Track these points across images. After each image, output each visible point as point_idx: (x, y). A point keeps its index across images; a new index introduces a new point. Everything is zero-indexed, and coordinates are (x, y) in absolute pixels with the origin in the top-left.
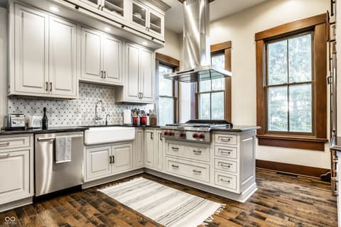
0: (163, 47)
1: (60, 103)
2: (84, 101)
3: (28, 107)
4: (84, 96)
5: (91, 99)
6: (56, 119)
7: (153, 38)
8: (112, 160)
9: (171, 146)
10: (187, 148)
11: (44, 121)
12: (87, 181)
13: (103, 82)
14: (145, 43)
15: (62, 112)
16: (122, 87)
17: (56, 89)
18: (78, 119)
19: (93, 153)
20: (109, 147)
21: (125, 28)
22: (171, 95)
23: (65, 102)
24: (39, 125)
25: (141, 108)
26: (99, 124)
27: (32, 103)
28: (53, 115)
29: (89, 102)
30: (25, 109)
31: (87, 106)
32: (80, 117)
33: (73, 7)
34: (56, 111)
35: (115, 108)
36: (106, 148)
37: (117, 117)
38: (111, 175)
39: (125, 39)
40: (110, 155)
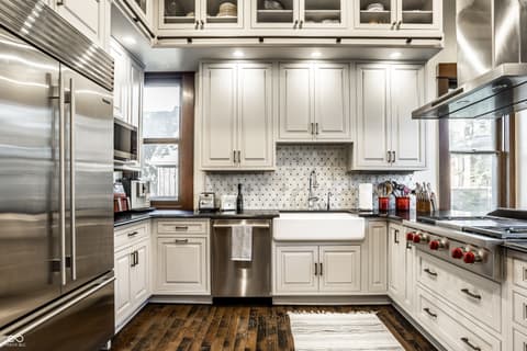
0: (441, 49)
1: (260, 176)
2: (294, 173)
3: (225, 183)
4: (294, 164)
5: (305, 168)
6: (255, 198)
7: (409, 40)
8: (319, 270)
9: (425, 265)
10: (452, 277)
11: (239, 201)
12: (278, 294)
13: (315, 141)
14: (396, 54)
15: (263, 188)
16: (352, 144)
17: (247, 159)
18: (284, 199)
19: (287, 254)
20: (315, 248)
21: (343, 42)
22: (491, 148)
23: (266, 175)
24: (234, 207)
25: (400, 180)
26: (317, 208)
27: (228, 179)
28: (252, 193)
29: (301, 173)
30: (222, 185)
31: (298, 179)
32: (288, 196)
33: (256, 41)
34: (256, 188)
35: (346, 181)
36: (310, 248)
37: (350, 196)
38: (317, 294)
39: (353, 59)
40: (316, 260)
